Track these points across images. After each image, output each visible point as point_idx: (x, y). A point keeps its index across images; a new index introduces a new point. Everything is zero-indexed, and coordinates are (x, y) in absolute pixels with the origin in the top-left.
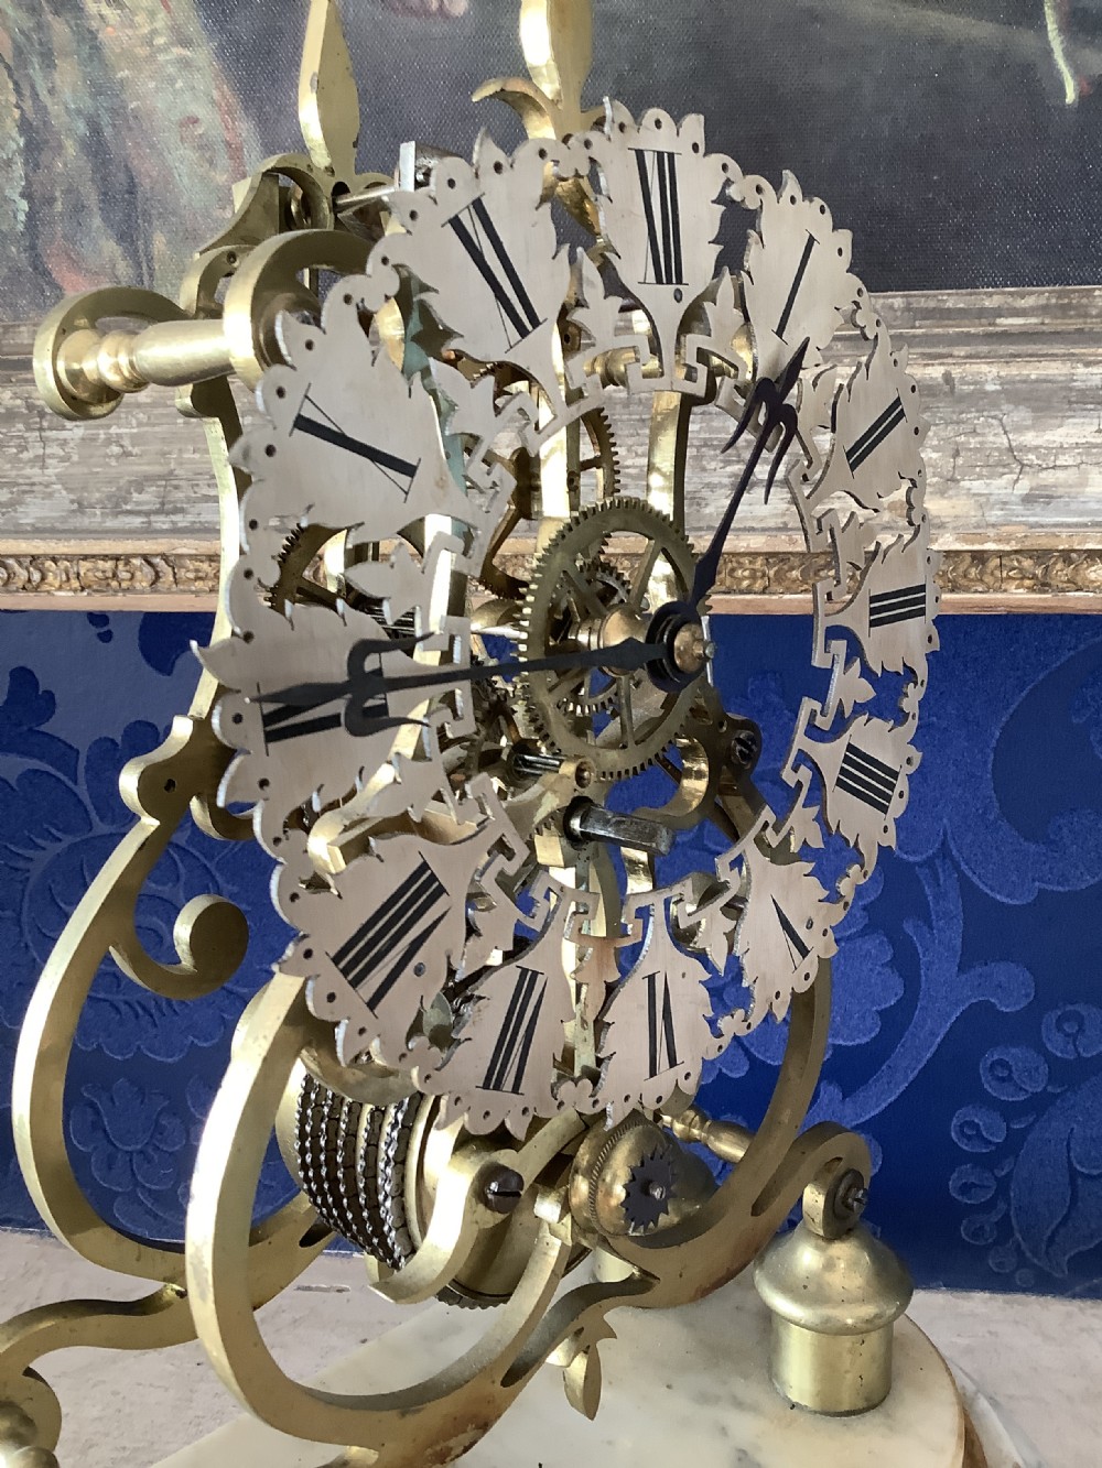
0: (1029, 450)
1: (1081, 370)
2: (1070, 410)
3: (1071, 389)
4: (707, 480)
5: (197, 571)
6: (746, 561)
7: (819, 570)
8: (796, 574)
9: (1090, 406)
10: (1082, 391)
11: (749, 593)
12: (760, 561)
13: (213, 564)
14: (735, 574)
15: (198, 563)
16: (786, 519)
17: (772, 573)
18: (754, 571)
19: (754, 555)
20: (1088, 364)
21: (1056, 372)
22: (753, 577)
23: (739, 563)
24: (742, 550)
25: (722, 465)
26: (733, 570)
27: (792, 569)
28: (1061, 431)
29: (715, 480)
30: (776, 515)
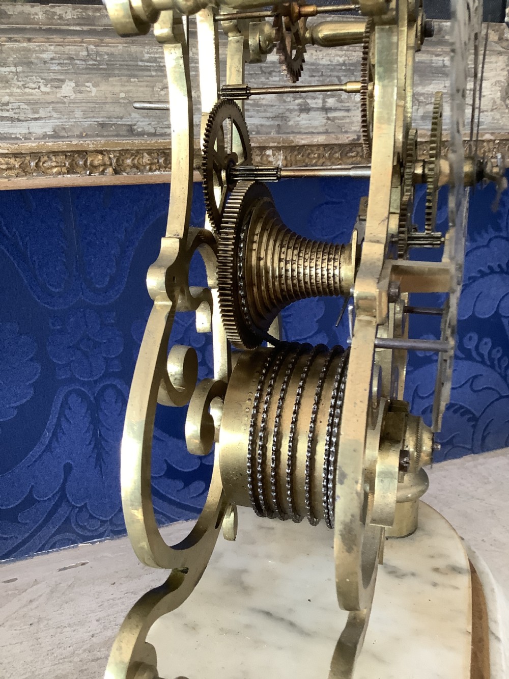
0: (422, 94)
1: (434, 58)
2: (433, 77)
3: (432, 67)
4: (287, 107)
5: (7, 164)
6: (315, 149)
7: (347, 153)
8: (337, 155)
9: (440, 75)
10: (436, 68)
11: (316, 166)
12: (321, 149)
13: (17, 159)
14: (310, 156)
15: (7, 159)
16: (327, 127)
17: (327, 155)
18: (319, 155)
19: (318, 146)
20: (437, 55)
21: (425, 58)
22: (319, 157)
23: (311, 150)
24: (315, 143)
25: (293, 99)
26: (309, 154)
27: (336, 153)
28: (432, 86)
29: (291, 107)
30: (322, 126)
